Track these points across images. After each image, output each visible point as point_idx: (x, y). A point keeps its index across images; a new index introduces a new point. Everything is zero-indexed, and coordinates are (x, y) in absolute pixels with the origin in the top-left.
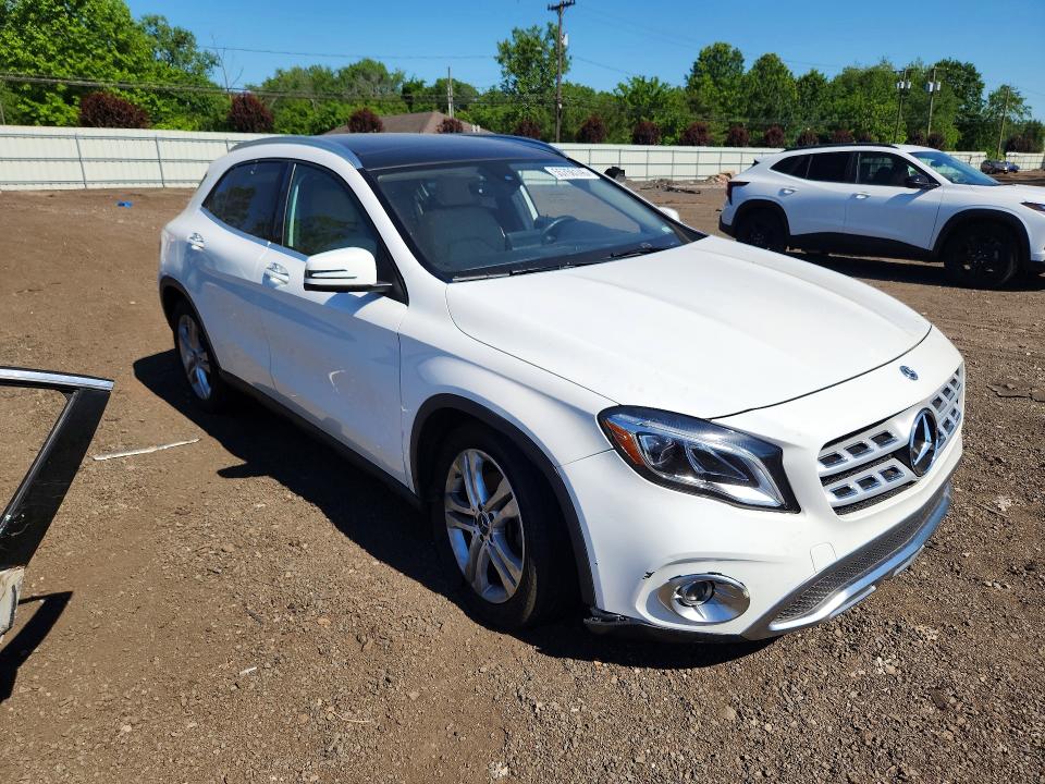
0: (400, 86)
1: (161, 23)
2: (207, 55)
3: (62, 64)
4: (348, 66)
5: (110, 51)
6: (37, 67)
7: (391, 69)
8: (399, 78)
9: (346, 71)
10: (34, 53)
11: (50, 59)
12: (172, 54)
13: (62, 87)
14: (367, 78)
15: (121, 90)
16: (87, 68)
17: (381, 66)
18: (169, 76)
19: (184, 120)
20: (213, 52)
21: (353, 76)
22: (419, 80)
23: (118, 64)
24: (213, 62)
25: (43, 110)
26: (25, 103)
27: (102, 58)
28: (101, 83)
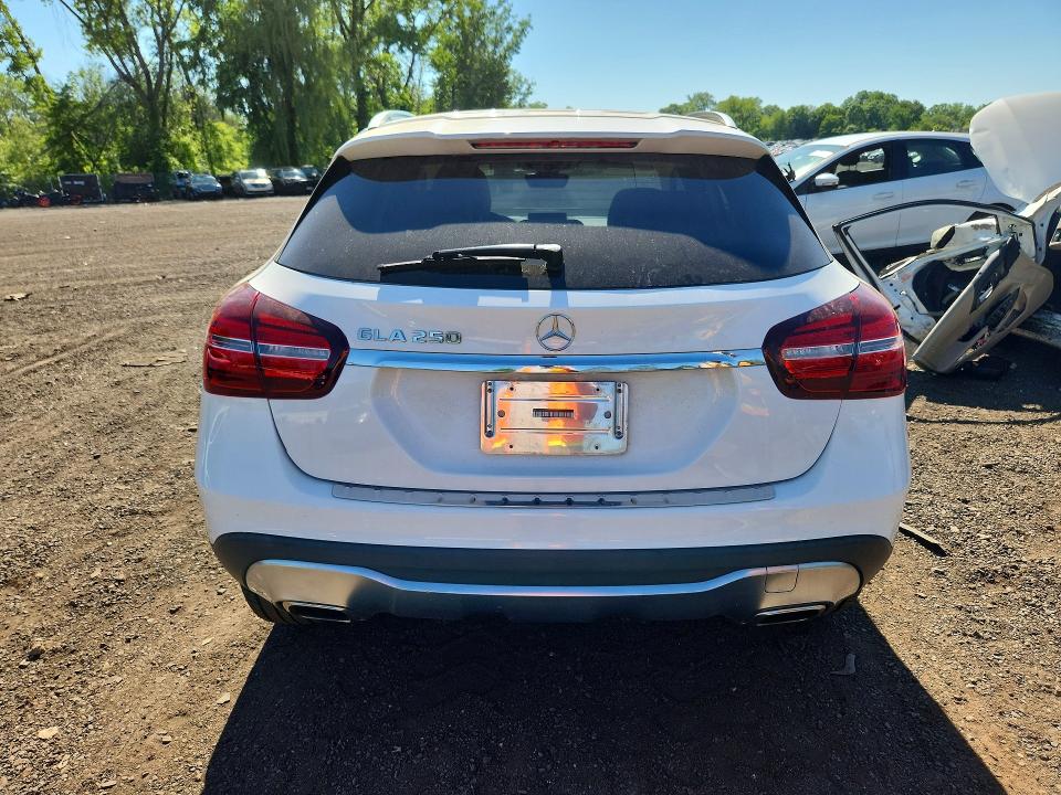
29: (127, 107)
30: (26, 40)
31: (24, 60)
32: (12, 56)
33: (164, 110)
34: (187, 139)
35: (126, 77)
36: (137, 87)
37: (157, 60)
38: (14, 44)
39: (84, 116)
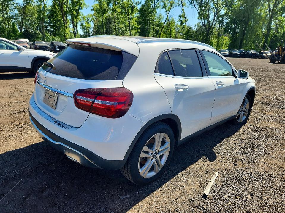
29: (202, 32)
30: (186, 17)
31: (184, 21)
32: (182, 21)
33: (211, 33)
34: (213, 41)
35: (204, 25)
36: (206, 28)
37: (213, 21)
38: (183, 18)
39: (192, 34)
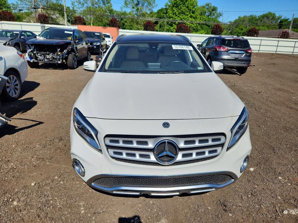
0: (279, 21)
1: (210, 5)
2: (220, 13)
3: (178, 17)
4: (262, 14)
5: (190, 13)
6: (173, 18)
7: (277, 15)
8: (279, 18)
9: (261, 16)
10: (173, 14)
11: (176, 16)
12: (210, 13)
13: (177, 23)
14: (268, 18)
15: (190, 23)
16: (183, 18)
17: (274, 14)
18: (203, 19)
19: (203, 31)
20: (221, 12)
21: (263, 18)
22: (287, 18)
23: (191, 17)
24: (221, 15)
25: (172, 28)
26: (168, 27)
27: (187, 15)
28: (185, 22)
